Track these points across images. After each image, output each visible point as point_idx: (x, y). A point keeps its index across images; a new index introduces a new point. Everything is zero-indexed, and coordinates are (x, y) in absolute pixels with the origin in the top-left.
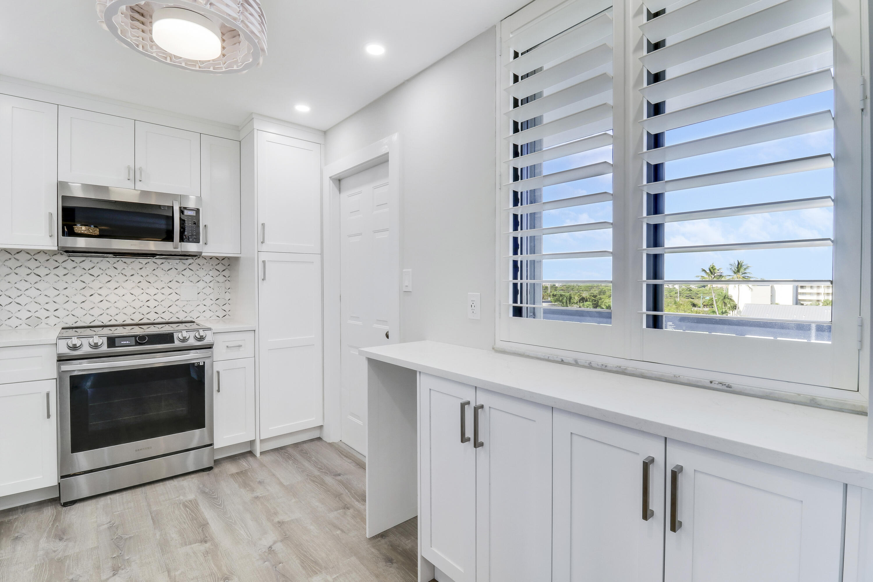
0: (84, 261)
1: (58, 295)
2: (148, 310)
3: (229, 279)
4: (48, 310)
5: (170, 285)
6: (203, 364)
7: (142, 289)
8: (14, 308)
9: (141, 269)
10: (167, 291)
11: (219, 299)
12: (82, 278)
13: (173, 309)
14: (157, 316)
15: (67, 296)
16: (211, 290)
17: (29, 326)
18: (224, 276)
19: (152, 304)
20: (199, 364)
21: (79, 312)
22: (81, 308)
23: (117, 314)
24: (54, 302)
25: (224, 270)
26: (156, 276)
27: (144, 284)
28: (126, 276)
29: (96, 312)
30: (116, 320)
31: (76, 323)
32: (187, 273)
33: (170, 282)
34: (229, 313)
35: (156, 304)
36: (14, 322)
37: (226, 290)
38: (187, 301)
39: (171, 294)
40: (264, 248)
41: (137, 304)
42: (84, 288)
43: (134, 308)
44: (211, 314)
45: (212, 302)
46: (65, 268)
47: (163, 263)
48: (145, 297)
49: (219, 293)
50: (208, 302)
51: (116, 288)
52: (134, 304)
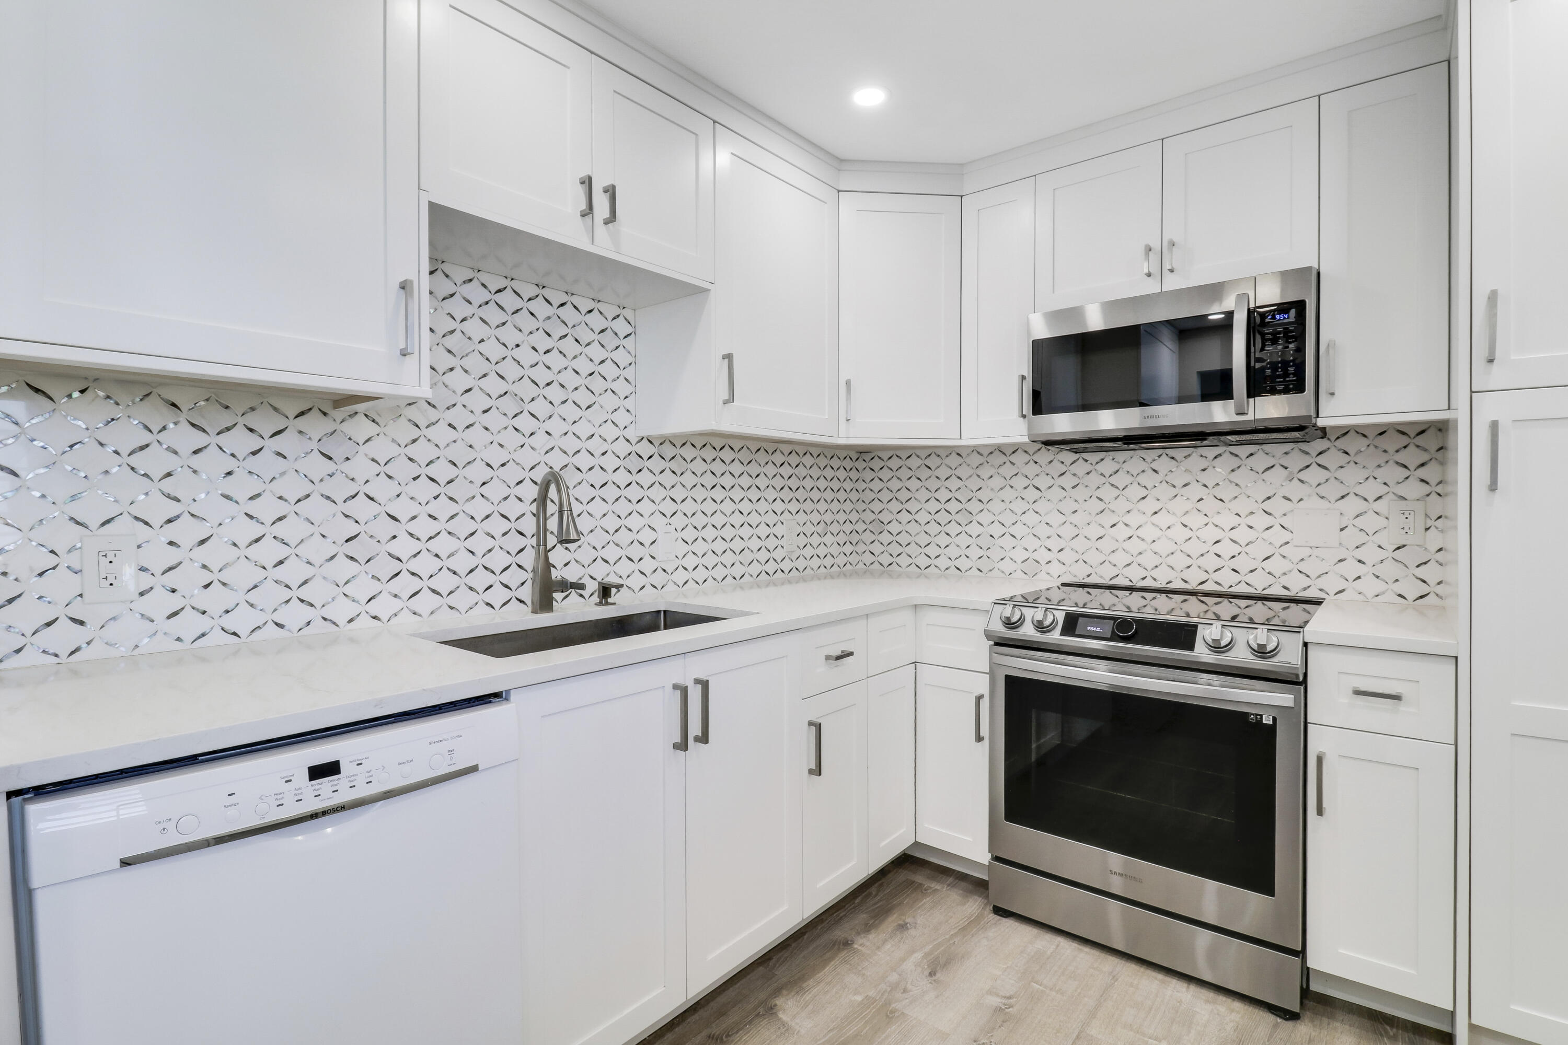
0: (1102, 460)
1: (1063, 524)
2: (1218, 563)
3: (1439, 489)
4: (1049, 550)
5: (1267, 506)
6: (1271, 722)
7: (1205, 515)
8: (1007, 542)
9: (1204, 470)
10: (1261, 521)
11: (1404, 546)
12: (1099, 493)
13: (1275, 565)
14: (1237, 578)
15: (1076, 526)
16: (1380, 522)
17: (1025, 573)
18: (1422, 480)
19: (1227, 549)
20: (1262, 718)
21: (1094, 558)
22: (1097, 549)
23: (1157, 566)
24: (1058, 535)
25: (1423, 465)
26: (1237, 485)
27: (1210, 504)
28: (1174, 487)
29: (1121, 559)
30: (1155, 579)
31: (1088, 576)
32: (1314, 475)
33: (1269, 498)
34: (1440, 589)
35: (1235, 549)
36: (1007, 566)
37: (1429, 523)
38: (1311, 547)
39: (1271, 527)
40: (1497, 376)
41: (1195, 548)
42: (1102, 512)
43: (1189, 556)
44: (1379, 586)
45: (1382, 554)
46: (1074, 475)
47: (1252, 454)
48: (1211, 534)
49: (1403, 528)
50: (1370, 554)
51: (1156, 513)
52: (1187, 547)
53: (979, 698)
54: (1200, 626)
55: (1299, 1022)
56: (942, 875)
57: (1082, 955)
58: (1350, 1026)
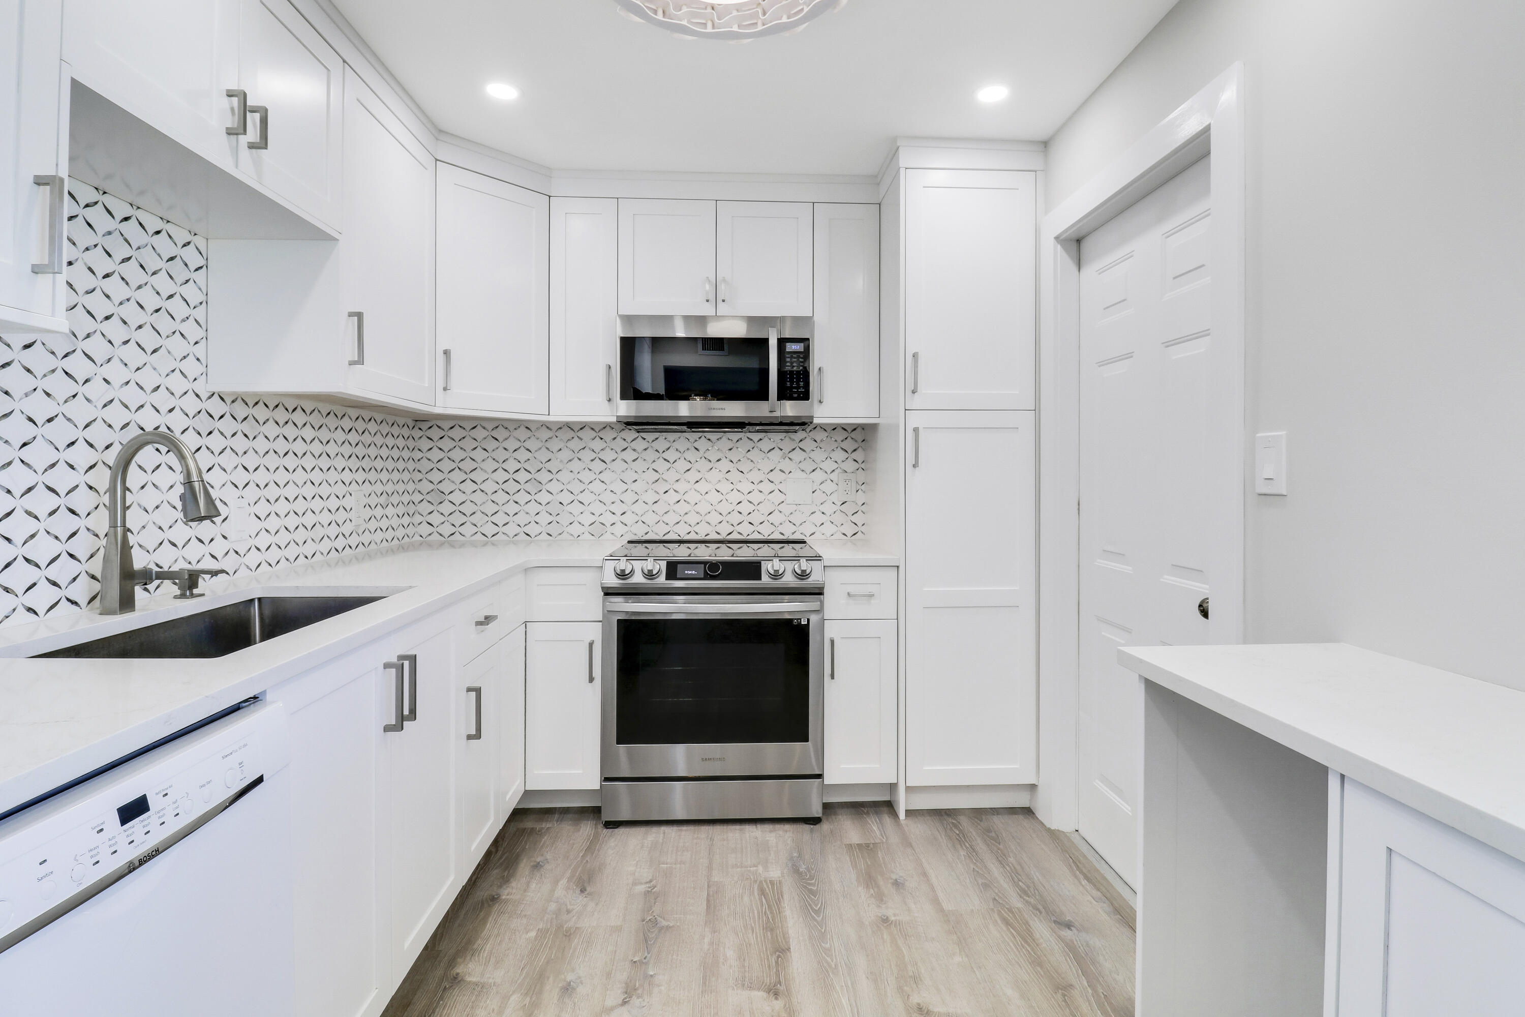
0: (657, 439)
1: (625, 492)
2: (739, 518)
3: (863, 466)
4: (614, 514)
5: (771, 476)
6: (806, 623)
7: (732, 483)
8: (576, 508)
9: (730, 450)
10: (766, 487)
11: (846, 502)
12: (654, 466)
13: (776, 518)
14: (751, 528)
15: (636, 493)
16: (833, 487)
17: (592, 535)
18: (855, 460)
19: (745, 508)
20: (801, 621)
21: (650, 518)
22: (653, 511)
23: (698, 523)
24: (621, 501)
25: (855, 450)
26: (752, 461)
27: (735, 475)
28: (710, 461)
29: (671, 518)
30: (697, 533)
31: (646, 534)
32: (797, 455)
33: (772, 471)
34: (863, 529)
35: (751, 508)
36: (576, 529)
37: (859, 487)
38: (796, 505)
39: (773, 491)
40: (916, 402)
41: (724, 508)
42: (657, 481)
43: (720, 514)
44: (833, 529)
45: (835, 508)
46: (634, 450)
47: (761, 439)
48: (735, 497)
49: (846, 491)
50: (828, 508)
51: (697, 482)
52: (720, 508)
53: (591, 645)
54: (762, 562)
55: (821, 823)
56: (547, 815)
57: (683, 833)
58: (846, 815)
